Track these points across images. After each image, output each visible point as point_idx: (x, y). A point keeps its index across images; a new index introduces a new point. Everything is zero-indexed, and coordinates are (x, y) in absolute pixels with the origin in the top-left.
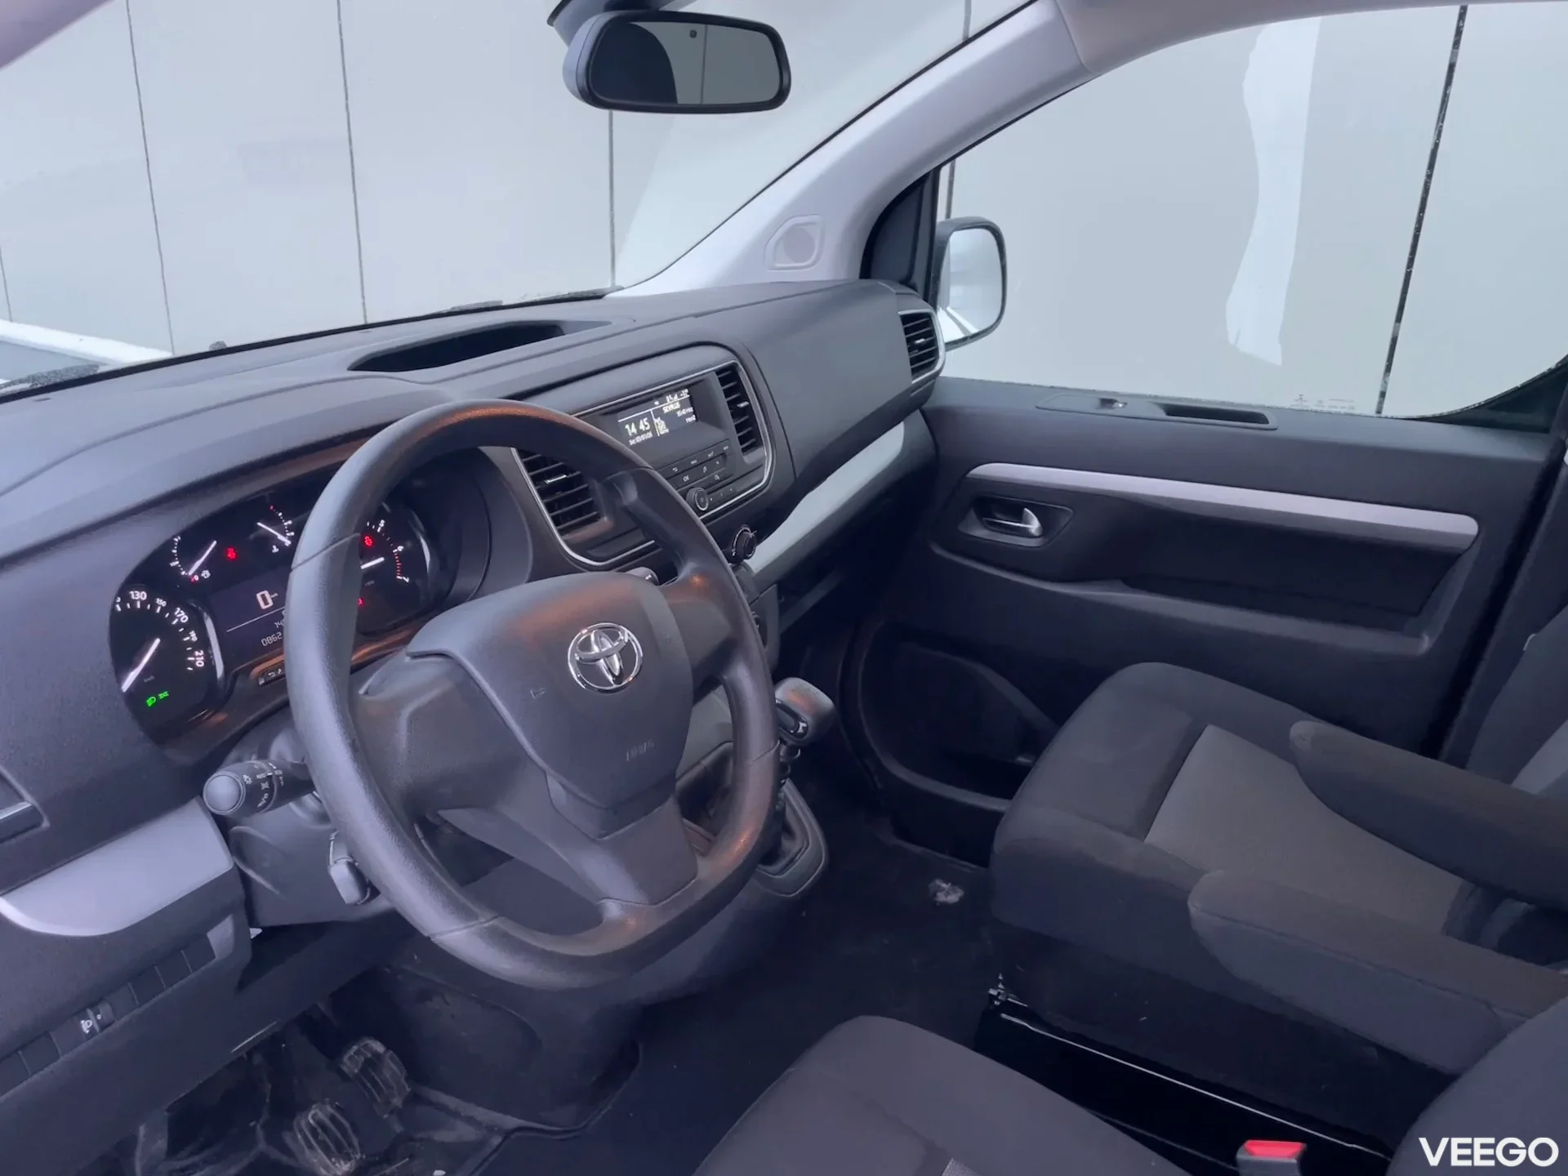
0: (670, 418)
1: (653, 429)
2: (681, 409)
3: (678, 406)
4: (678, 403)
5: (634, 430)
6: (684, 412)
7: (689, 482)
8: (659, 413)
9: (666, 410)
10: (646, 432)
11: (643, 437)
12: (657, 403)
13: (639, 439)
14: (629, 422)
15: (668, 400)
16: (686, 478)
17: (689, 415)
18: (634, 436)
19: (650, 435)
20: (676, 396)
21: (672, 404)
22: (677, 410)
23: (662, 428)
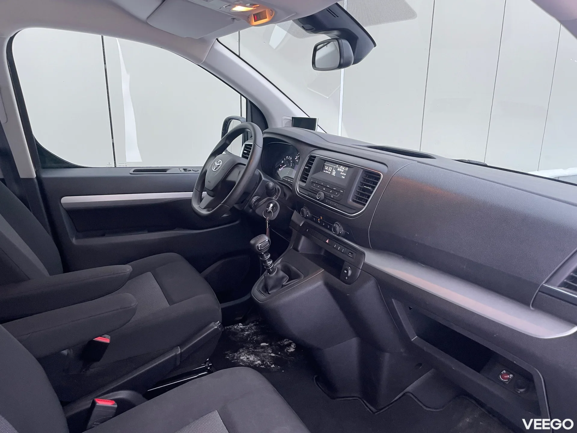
0: (338, 172)
1: (331, 172)
2: (343, 172)
3: (343, 171)
4: (343, 170)
5: (327, 169)
6: (343, 174)
7: (324, 190)
8: (336, 169)
9: (338, 170)
10: (329, 171)
11: (327, 172)
12: (337, 166)
13: (326, 172)
14: (327, 166)
15: (341, 167)
16: (324, 189)
17: (343, 176)
18: (326, 170)
19: (330, 173)
20: (344, 168)
21: (341, 169)
22: (342, 172)
23: (334, 174)
